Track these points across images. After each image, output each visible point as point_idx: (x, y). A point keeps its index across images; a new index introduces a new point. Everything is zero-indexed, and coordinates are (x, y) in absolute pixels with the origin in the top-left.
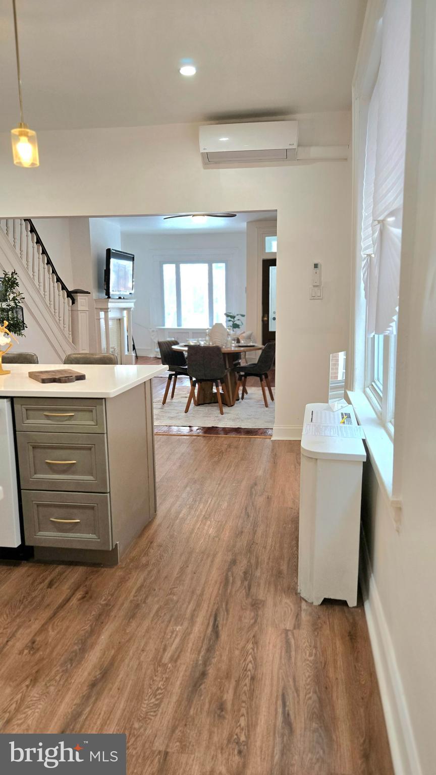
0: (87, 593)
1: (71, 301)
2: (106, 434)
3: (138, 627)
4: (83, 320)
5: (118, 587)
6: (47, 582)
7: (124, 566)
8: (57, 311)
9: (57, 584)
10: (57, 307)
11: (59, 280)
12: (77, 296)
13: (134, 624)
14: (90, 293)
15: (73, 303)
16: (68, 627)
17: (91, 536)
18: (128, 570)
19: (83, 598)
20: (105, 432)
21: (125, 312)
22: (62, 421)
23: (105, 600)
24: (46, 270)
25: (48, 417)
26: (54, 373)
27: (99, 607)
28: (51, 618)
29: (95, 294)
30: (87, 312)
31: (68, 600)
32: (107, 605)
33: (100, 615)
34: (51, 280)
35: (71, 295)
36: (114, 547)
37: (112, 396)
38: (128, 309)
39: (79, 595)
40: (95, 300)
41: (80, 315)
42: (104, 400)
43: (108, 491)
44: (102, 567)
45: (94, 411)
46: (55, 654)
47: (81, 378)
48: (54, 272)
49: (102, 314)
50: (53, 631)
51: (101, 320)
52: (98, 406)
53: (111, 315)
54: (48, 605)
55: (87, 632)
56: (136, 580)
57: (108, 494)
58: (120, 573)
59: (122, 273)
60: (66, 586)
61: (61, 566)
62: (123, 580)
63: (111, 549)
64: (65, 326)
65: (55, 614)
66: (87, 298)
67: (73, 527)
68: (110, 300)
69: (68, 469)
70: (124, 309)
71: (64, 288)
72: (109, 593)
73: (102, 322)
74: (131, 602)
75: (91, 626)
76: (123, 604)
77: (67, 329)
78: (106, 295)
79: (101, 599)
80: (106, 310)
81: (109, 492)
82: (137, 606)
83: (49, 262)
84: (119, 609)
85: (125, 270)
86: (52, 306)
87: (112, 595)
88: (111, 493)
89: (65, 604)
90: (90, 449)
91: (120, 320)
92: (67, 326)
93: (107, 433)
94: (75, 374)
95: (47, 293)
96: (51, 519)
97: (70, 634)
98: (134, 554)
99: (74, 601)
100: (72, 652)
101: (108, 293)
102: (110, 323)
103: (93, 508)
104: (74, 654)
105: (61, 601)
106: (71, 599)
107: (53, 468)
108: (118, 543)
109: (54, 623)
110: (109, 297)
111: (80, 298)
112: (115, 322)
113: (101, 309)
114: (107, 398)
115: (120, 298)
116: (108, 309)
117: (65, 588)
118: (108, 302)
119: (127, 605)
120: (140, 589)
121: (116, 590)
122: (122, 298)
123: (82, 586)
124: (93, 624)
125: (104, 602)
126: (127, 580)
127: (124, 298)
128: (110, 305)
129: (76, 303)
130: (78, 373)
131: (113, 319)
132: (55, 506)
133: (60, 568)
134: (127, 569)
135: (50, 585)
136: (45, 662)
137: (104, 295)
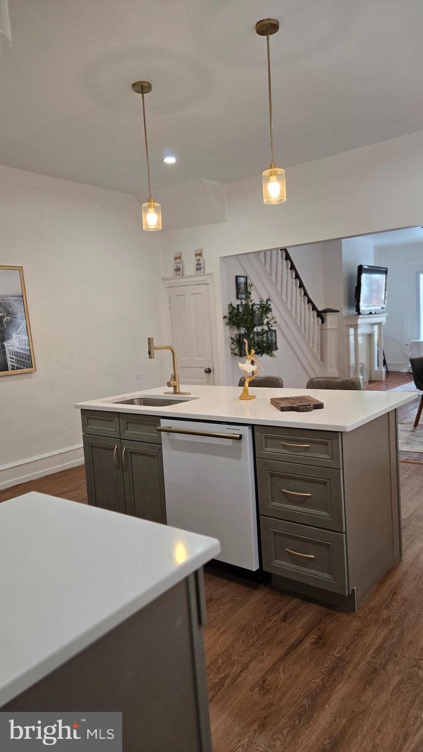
0: (320, 638)
1: (320, 321)
2: (341, 471)
3: (374, 699)
4: (331, 338)
5: (355, 640)
6: (282, 613)
7: (361, 615)
8: (307, 331)
9: (291, 619)
10: (307, 328)
11: (310, 301)
12: (327, 315)
13: (370, 693)
14: (339, 311)
15: (323, 322)
16: (298, 675)
17: (326, 575)
18: (365, 622)
19: (317, 643)
20: (341, 467)
21: (376, 327)
22: (298, 452)
23: (339, 653)
24: (298, 293)
25: (285, 447)
26: (293, 401)
27: (332, 659)
28: (283, 658)
29: (345, 311)
30: (336, 330)
31: (300, 641)
32: (341, 659)
33: (333, 669)
34: (302, 302)
35: (321, 315)
36: (350, 593)
37: (349, 430)
38: (379, 324)
39: (311, 638)
40: (345, 317)
41: (329, 333)
42: (340, 433)
43: (344, 531)
44: (338, 611)
45: (330, 444)
46: (284, 701)
47: (319, 406)
48: (306, 294)
49: (352, 331)
50: (284, 674)
51: (350, 337)
52: (333, 440)
53: (360, 331)
54: (281, 642)
55: (318, 686)
56: (376, 637)
57: (344, 535)
58: (356, 624)
59: (375, 287)
60: (300, 624)
61: (297, 600)
62: (359, 634)
63: (347, 595)
64: (314, 344)
65: (287, 654)
66: (336, 316)
67: (307, 562)
68: (360, 316)
69: (302, 501)
70: (375, 324)
71: (314, 308)
72: (343, 646)
73: (352, 338)
74: (368, 663)
75: (323, 680)
76: (358, 664)
77: (316, 347)
78: (356, 311)
79: (335, 650)
80: (356, 327)
81: (346, 533)
82: (375, 671)
83: (301, 286)
84: (355, 669)
85: (378, 283)
86: (303, 327)
87: (348, 648)
88: (348, 533)
89: (297, 646)
90: (325, 483)
91: (370, 336)
92: (316, 345)
93: (343, 469)
94: (314, 402)
95: (298, 315)
96: (287, 549)
97: (301, 684)
98: (373, 603)
99: (307, 644)
100: (302, 706)
101: (358, 310)
102: (360, 339)
103: (328, 546)
104: (303, 709)
105: (292, 641)
106: (304, 641)
107: (289, 499)
108: (355, 588)
109: (285, 665)
110: (359, 314)
111: (329, 317)
112: (365, 338)
113: (351, 326)
114: (344, 432)
115: (371, 313)
116: (358, 325)
117: (299, 626)
118: (358, 318)
119: (363, 665)
120: (378, 650)
121: (351, 643)
122: (373, 312)
123: (315, 629)
124: (324, 678)
125: (338, 655)
126: (365, 635)
127: (375, 313)
128: (360, 321)
129: (325, 322)
130: (317, 401)
131: (363, 335)
132: (291, 537)
133: (295, 602)
134: (365, 620)
135: (284, 619)
136: (273, 708)
137: (354, 312)
